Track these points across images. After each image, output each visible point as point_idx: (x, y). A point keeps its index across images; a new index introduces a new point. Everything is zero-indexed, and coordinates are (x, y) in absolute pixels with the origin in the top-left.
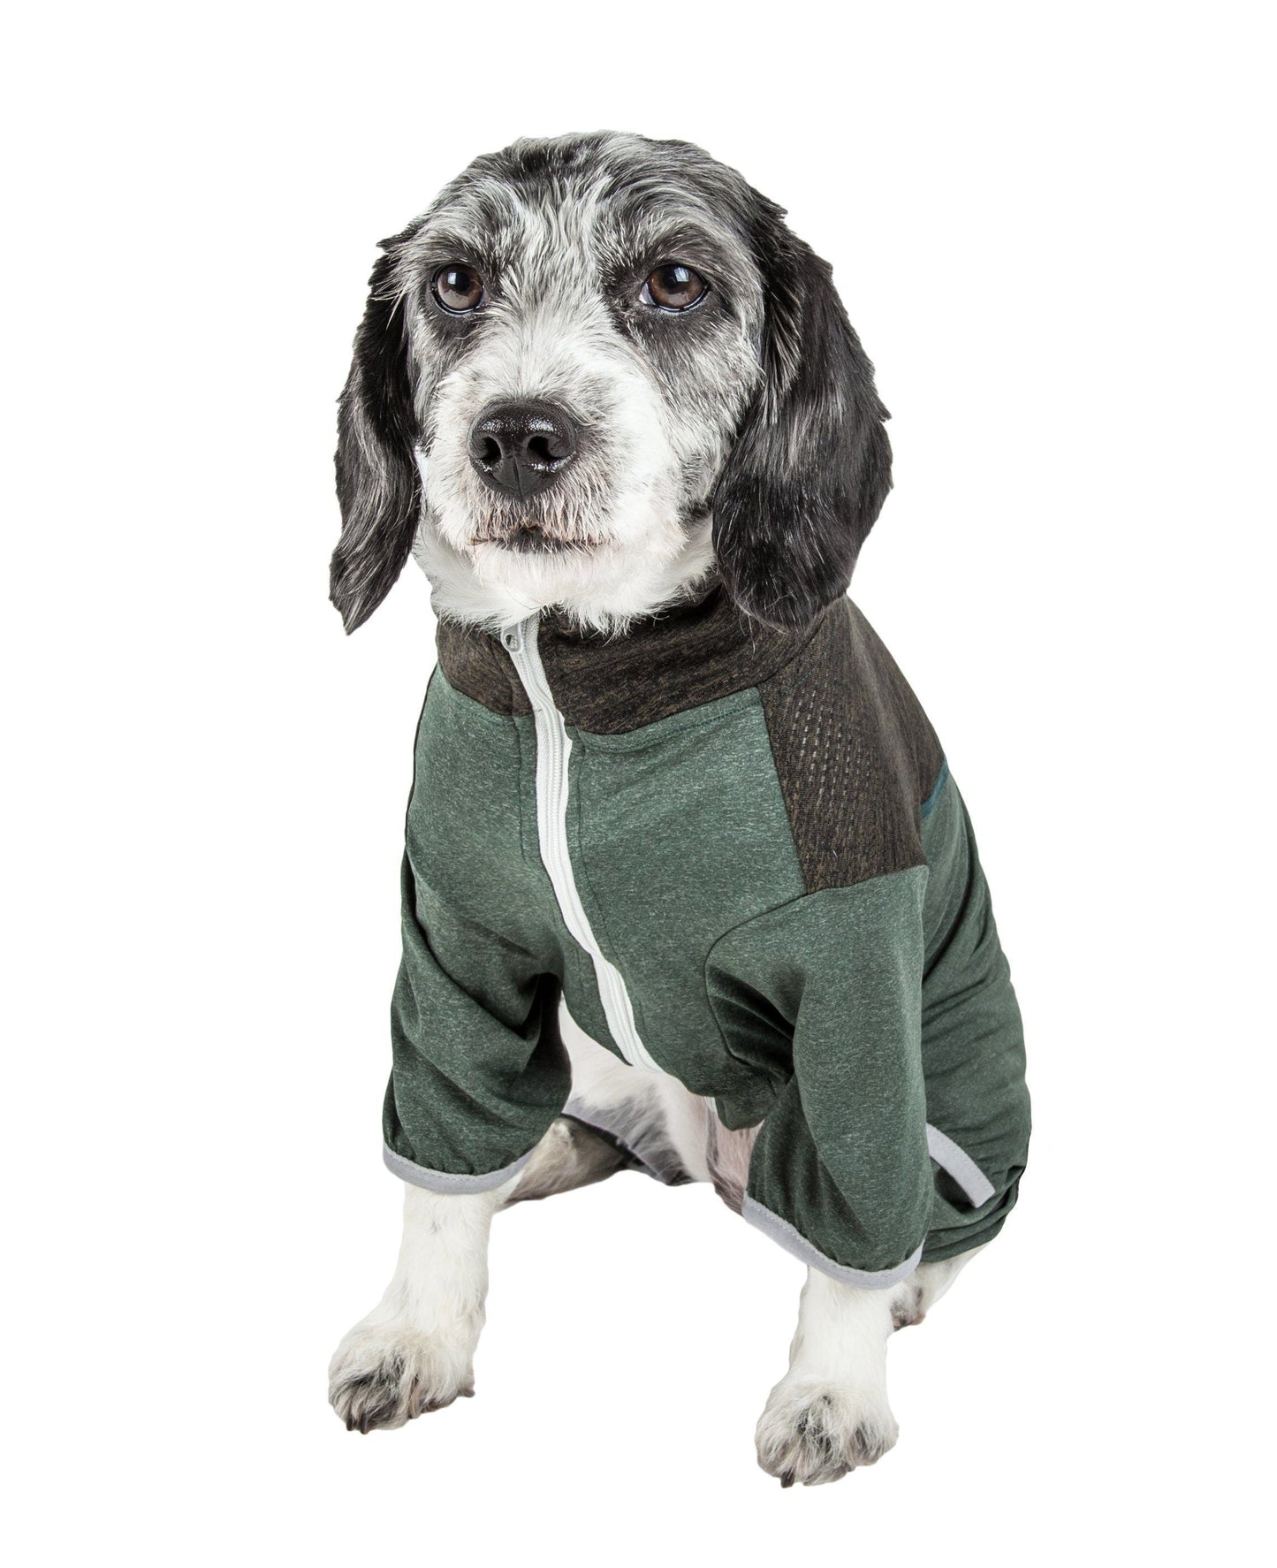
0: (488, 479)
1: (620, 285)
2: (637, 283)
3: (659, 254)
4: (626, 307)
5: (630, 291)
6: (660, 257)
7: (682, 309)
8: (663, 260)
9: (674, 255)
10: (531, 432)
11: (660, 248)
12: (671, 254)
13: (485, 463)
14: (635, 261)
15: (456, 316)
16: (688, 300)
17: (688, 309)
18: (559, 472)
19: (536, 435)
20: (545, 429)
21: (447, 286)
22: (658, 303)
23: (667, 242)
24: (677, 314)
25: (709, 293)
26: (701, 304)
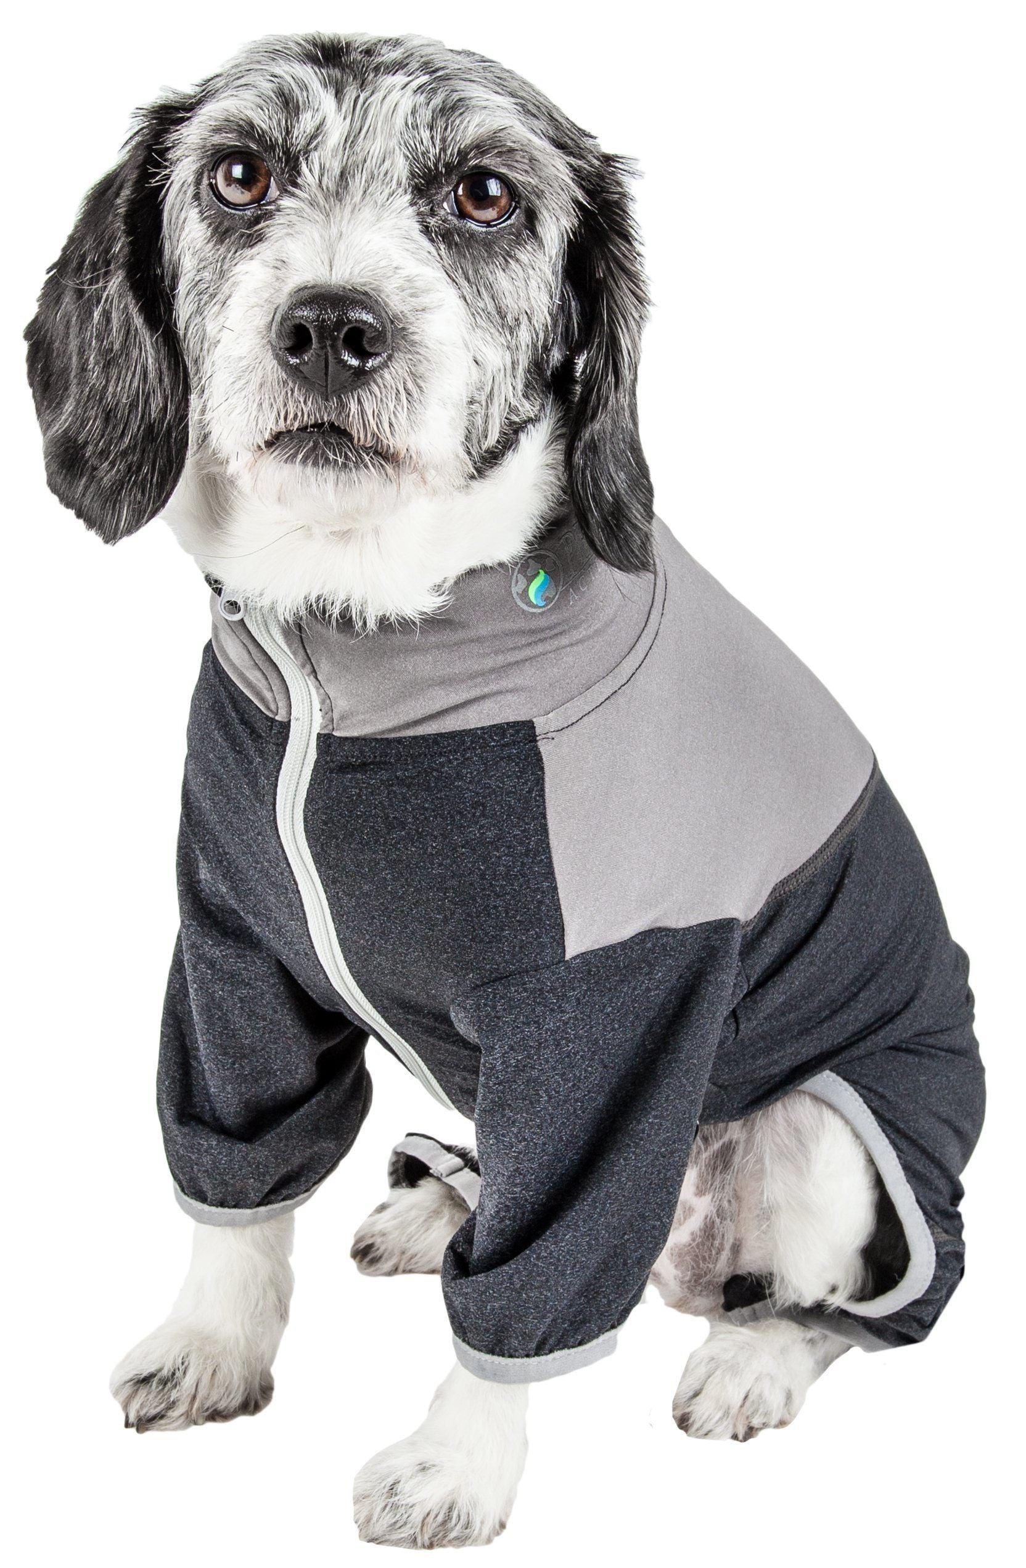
0: (295, 372)
1: (428, 189)
2: (446, 189)
3: (471, 158)
4: (432, 213)
5: (439, 197)
6: (472, 163)
7: (488, 224)
8: (476, 166)
9: (488, 161)
10: (350, 321)
11: (472, 154)
12: (485, 161)
13: (291, 355)
14: (447, 165)
15: (237, 212)
16: (496, 217)
17: (495, 225)
18: (374, 370)
19: (355, 325)
20: (365, 319)
21: (229, 179)
22: (463, 215)
23: (480, 147)
24: (484, 230)
25: (518, 211)
26: (509, 222)
